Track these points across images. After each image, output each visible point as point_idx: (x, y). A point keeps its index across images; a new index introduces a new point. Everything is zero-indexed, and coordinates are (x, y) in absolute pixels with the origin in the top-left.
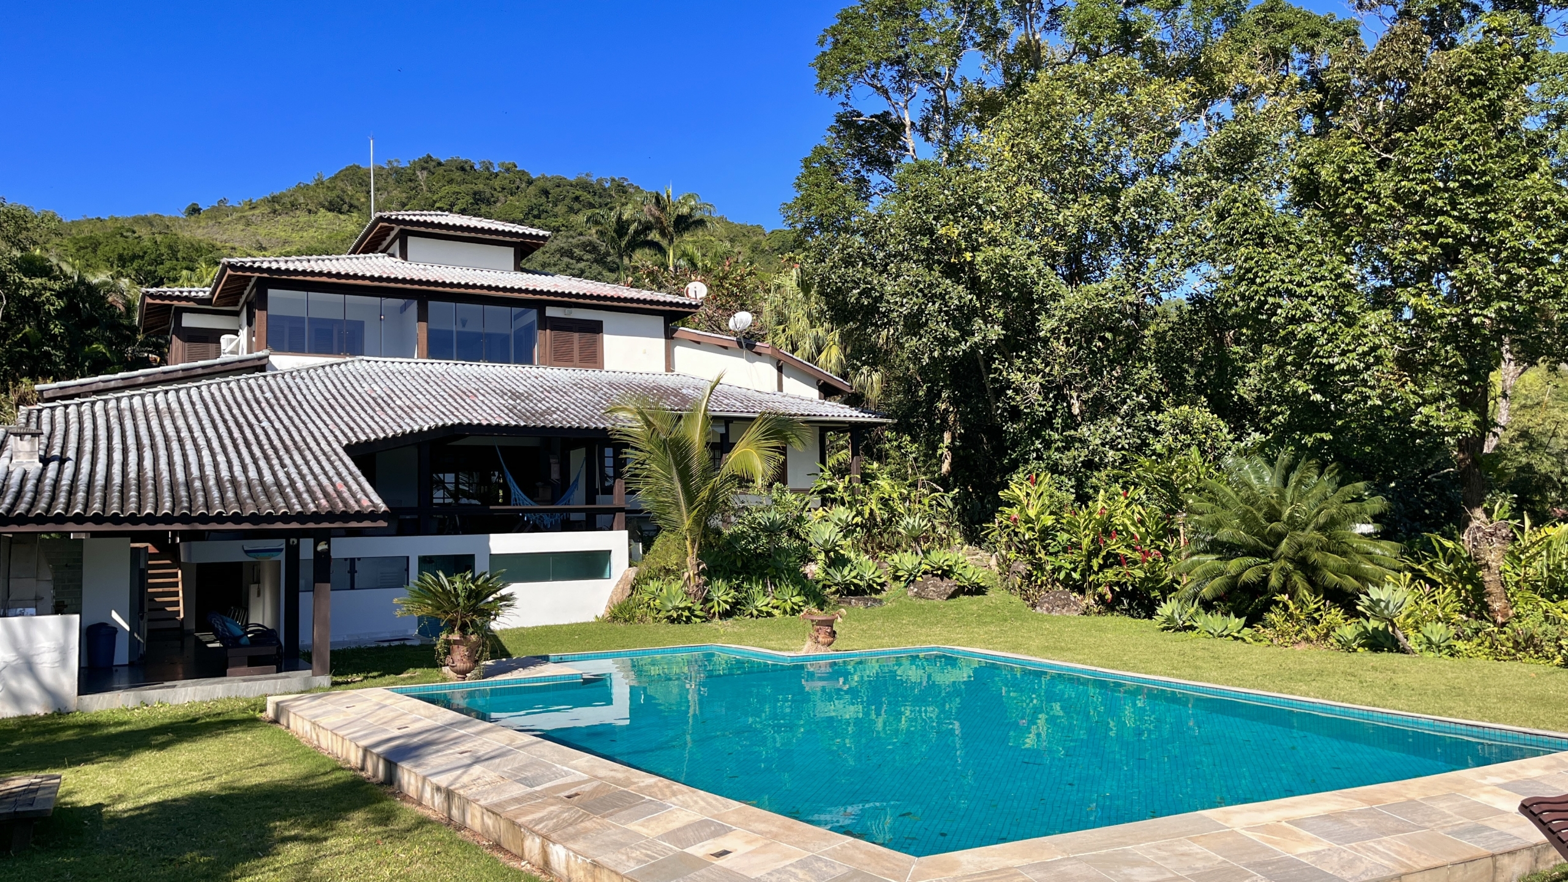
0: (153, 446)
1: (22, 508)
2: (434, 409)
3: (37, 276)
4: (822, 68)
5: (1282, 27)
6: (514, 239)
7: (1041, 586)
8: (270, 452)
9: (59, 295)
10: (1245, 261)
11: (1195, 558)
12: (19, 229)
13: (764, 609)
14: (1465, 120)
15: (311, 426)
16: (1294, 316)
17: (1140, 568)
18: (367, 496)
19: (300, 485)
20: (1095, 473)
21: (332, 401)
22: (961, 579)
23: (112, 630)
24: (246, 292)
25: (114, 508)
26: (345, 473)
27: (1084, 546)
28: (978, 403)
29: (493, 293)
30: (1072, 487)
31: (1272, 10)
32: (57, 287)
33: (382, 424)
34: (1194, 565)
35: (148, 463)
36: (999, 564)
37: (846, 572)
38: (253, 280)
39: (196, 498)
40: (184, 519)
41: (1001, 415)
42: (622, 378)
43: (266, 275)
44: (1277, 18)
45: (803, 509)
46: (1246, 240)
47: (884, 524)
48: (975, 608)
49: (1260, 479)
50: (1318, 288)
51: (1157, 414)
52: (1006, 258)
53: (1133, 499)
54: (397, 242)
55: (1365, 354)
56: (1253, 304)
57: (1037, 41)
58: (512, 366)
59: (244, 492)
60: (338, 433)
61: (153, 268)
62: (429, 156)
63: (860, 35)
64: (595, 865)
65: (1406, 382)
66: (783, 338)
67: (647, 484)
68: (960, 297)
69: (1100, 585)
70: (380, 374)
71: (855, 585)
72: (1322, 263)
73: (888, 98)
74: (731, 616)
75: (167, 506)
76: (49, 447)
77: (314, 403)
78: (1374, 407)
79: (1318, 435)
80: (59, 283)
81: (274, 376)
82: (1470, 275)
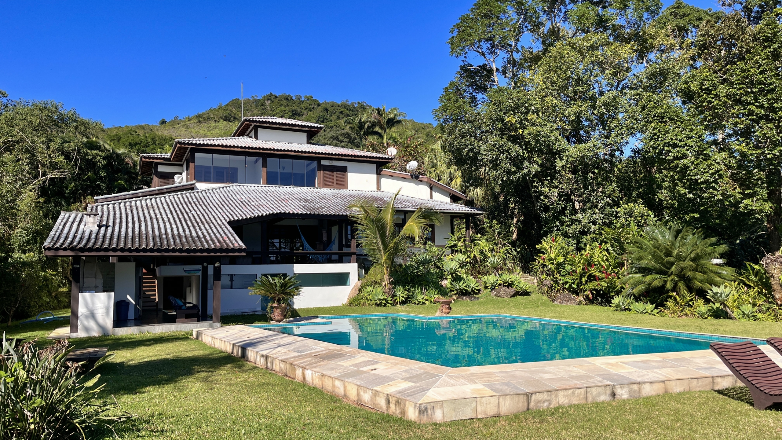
0: (146, 221)
1: (90, 245)
2: (269, 206)
3: (94, 150)
4: (452, 44)
5: (684, 16)
6: (307, 129)
7: (557, 291)
8: (195, 224)
9: (104, 158)
10: (653, 130)
11: (630, 276)
12: (86, 128)
13: (421, 300)
14: (760, 58)
15: (213, 213)
16: (677, 156)
17: (605, 281)
18: (237, 242)
19: (208, 237)
20: (585, 237)
21: (223, 203)
22: (518, 287)
23: (128, 303)
24: (186, 155)
25: (129, 245)
26: (227, 233)
27: (578, 272)
28: (528, 203)
29: (296, 154)
30: (574, 244)
31: (678, 7)
32: (103, 155)
33: (245, 212)
34: (630, 278)
35: (143, 228)
36: (538, 282)
37: (461, 283)
38: (189, 149)
39: (163, 242)
40: (159, 250)
41: (539, 209)
42: (356, 193)
43: (194, 147)
44: (681, 12)
45: (442, 255)
46: (655, 120)
47: (481, 262)
48: (524, 301)
49: (664, 236)
50: (689, 142)
51: (617, 208)
52: (539, 132)
53: (604, 249)
54: (253, 131)
55: (713, 174)
56: (657, 151)
57: (558, 27)
58: (305, 188)
59: (184, 240)
60: (225, 216)
61: (144, 149)
62: (271, 93)
63: (471, 28)
64: (323, 375)
65: (736, 188)
66: (434, 174)
67: (366, 240)
68: (516, 151)
69: (586, 290)
70: (245, 191)
71: (466, 290)
72: (692, 130)
73: (485, 57)
74: (405, 304)
75: (151, 245)
76: (101, 221)
77: (215, 204)
78: (719, 200)
79: (692, 215)
80: (104, 153)
81: (198, 192)
82: (765, 134)
